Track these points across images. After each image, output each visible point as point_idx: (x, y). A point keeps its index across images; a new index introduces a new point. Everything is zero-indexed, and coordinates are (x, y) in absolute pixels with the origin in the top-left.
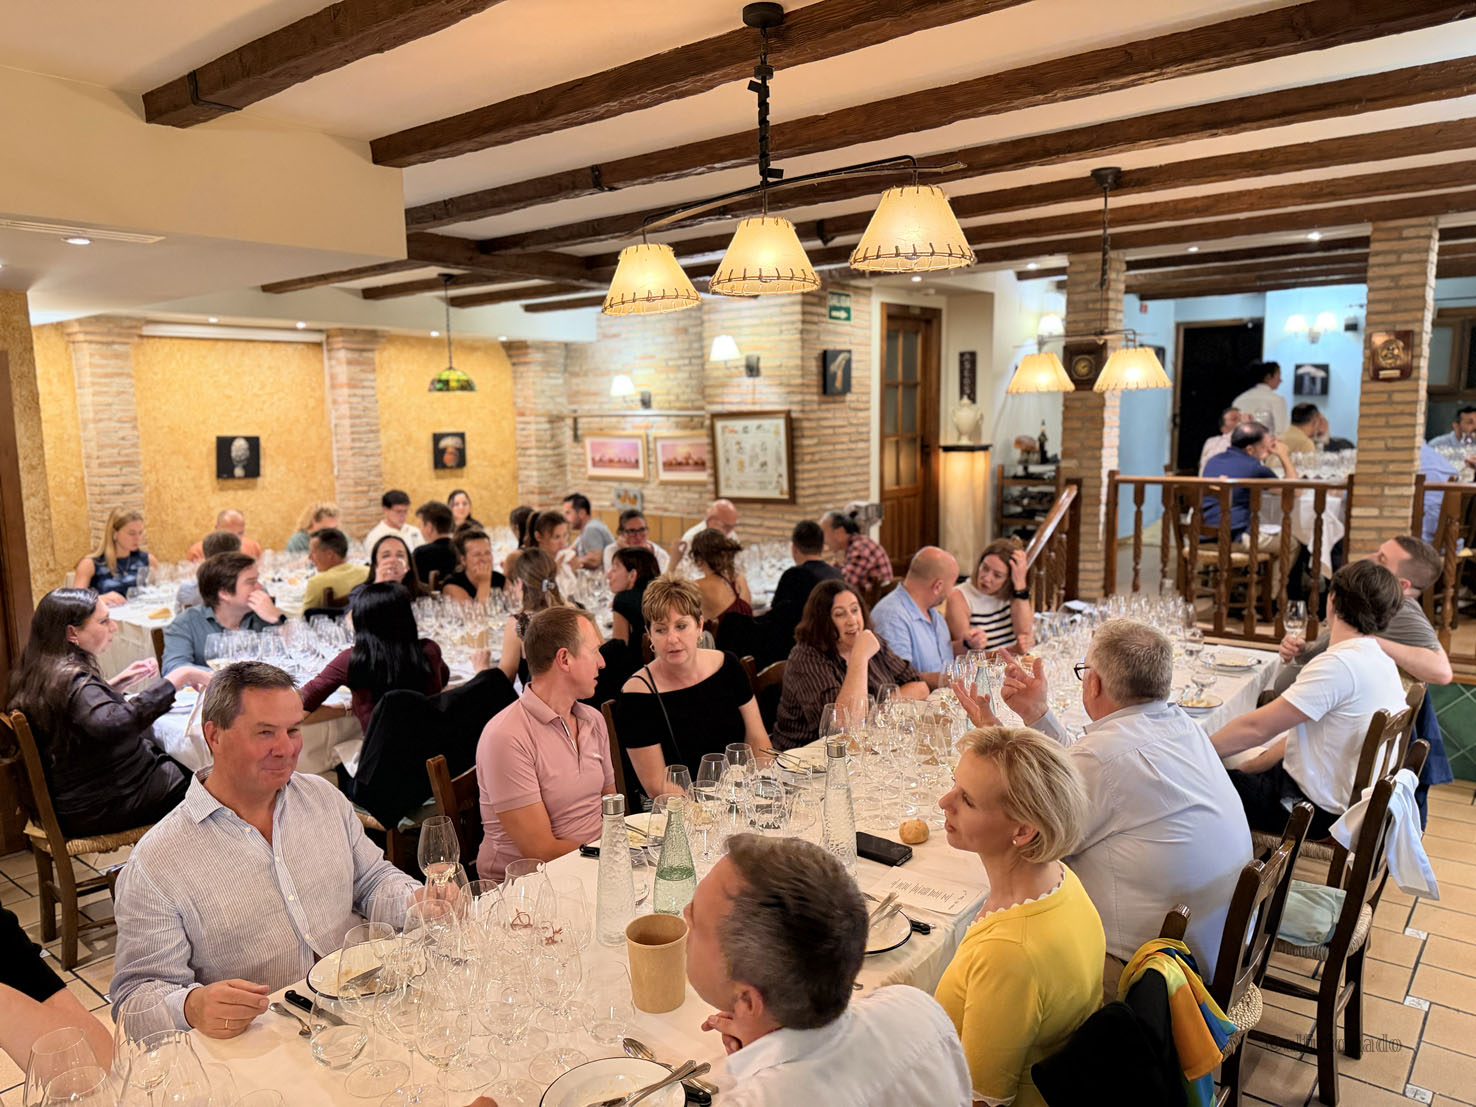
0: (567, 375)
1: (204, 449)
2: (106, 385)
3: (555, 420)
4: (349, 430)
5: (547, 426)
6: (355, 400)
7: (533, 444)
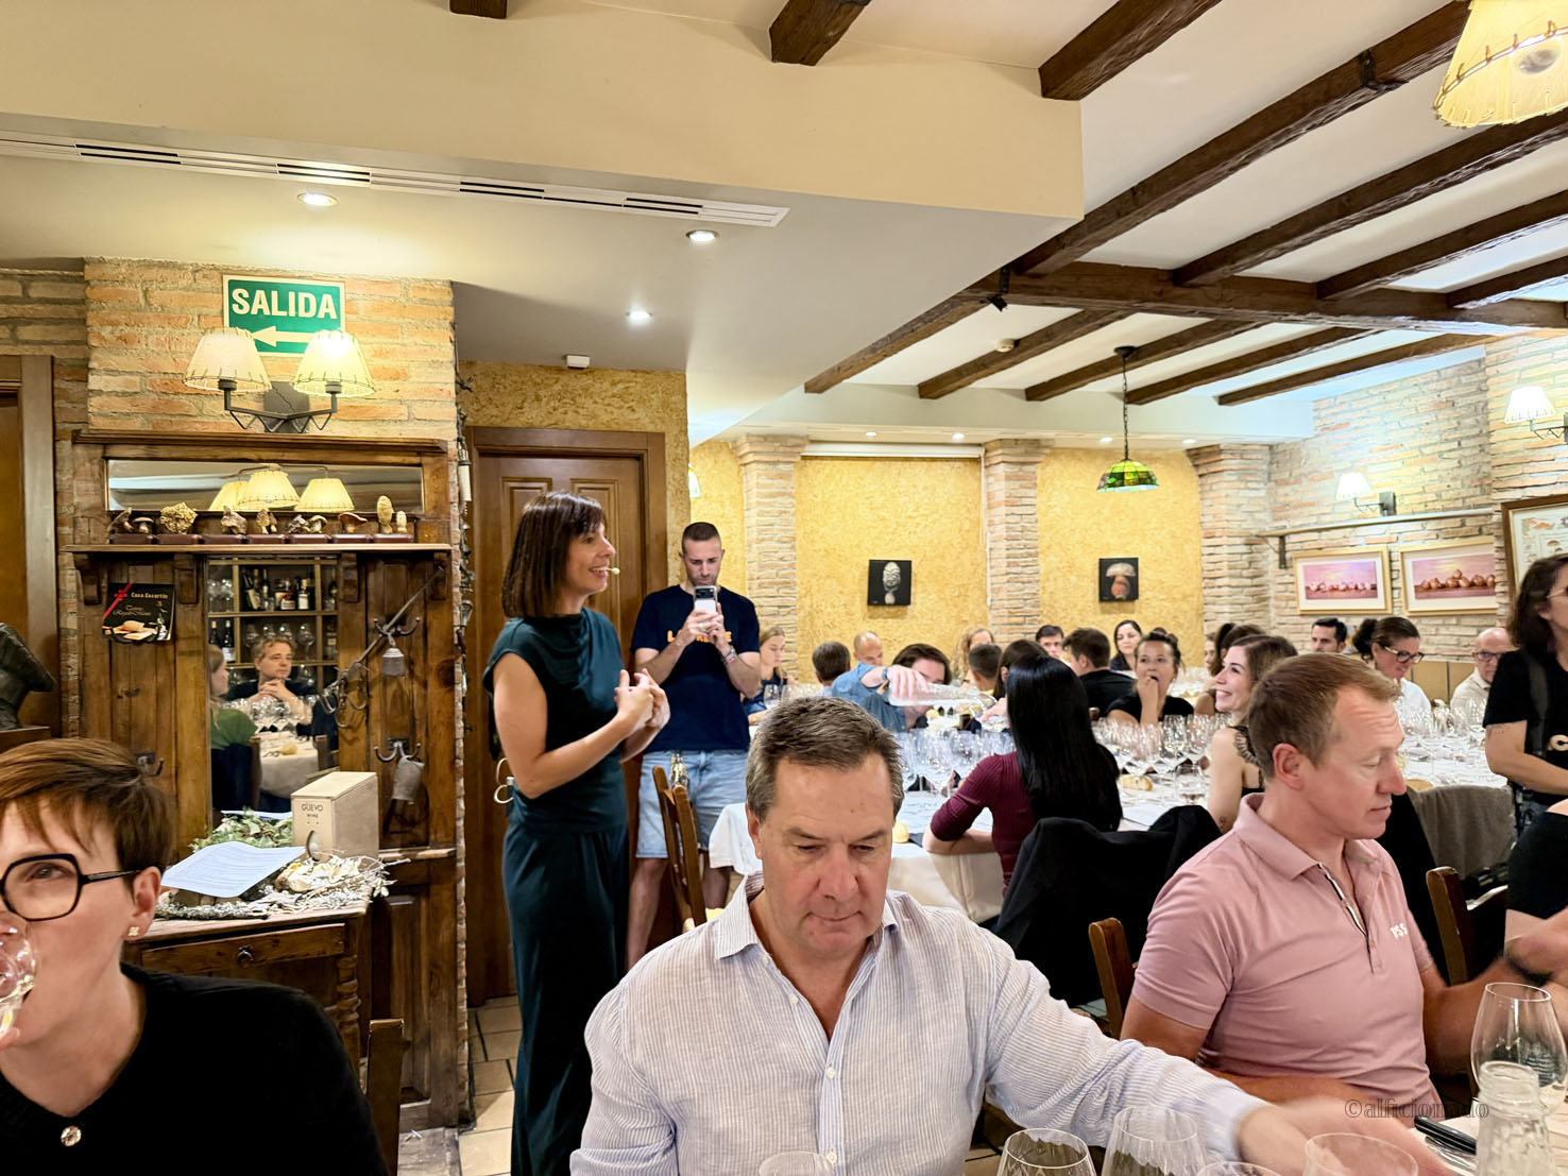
0: (1272, 484)
1: (857, 574)
2: (769, 505)
3: (1254, 541)
4: (1004, 553)
5: (1244, 549)
6: (1011, 519)
7: (1225, 571)
